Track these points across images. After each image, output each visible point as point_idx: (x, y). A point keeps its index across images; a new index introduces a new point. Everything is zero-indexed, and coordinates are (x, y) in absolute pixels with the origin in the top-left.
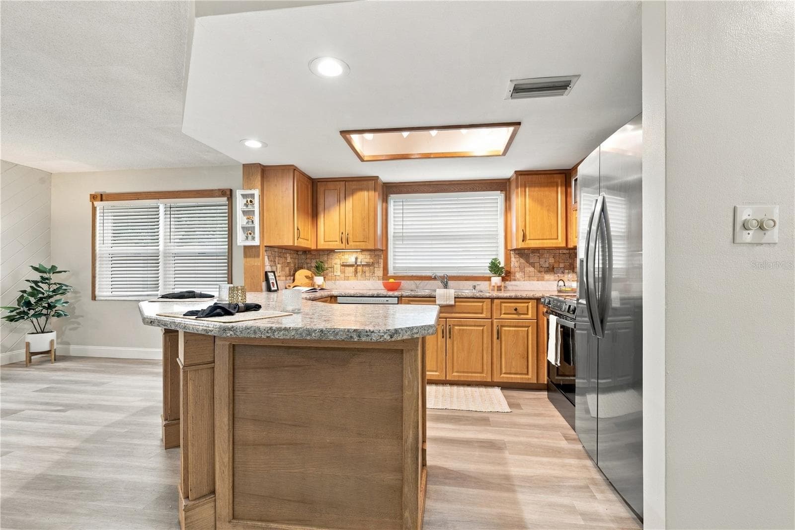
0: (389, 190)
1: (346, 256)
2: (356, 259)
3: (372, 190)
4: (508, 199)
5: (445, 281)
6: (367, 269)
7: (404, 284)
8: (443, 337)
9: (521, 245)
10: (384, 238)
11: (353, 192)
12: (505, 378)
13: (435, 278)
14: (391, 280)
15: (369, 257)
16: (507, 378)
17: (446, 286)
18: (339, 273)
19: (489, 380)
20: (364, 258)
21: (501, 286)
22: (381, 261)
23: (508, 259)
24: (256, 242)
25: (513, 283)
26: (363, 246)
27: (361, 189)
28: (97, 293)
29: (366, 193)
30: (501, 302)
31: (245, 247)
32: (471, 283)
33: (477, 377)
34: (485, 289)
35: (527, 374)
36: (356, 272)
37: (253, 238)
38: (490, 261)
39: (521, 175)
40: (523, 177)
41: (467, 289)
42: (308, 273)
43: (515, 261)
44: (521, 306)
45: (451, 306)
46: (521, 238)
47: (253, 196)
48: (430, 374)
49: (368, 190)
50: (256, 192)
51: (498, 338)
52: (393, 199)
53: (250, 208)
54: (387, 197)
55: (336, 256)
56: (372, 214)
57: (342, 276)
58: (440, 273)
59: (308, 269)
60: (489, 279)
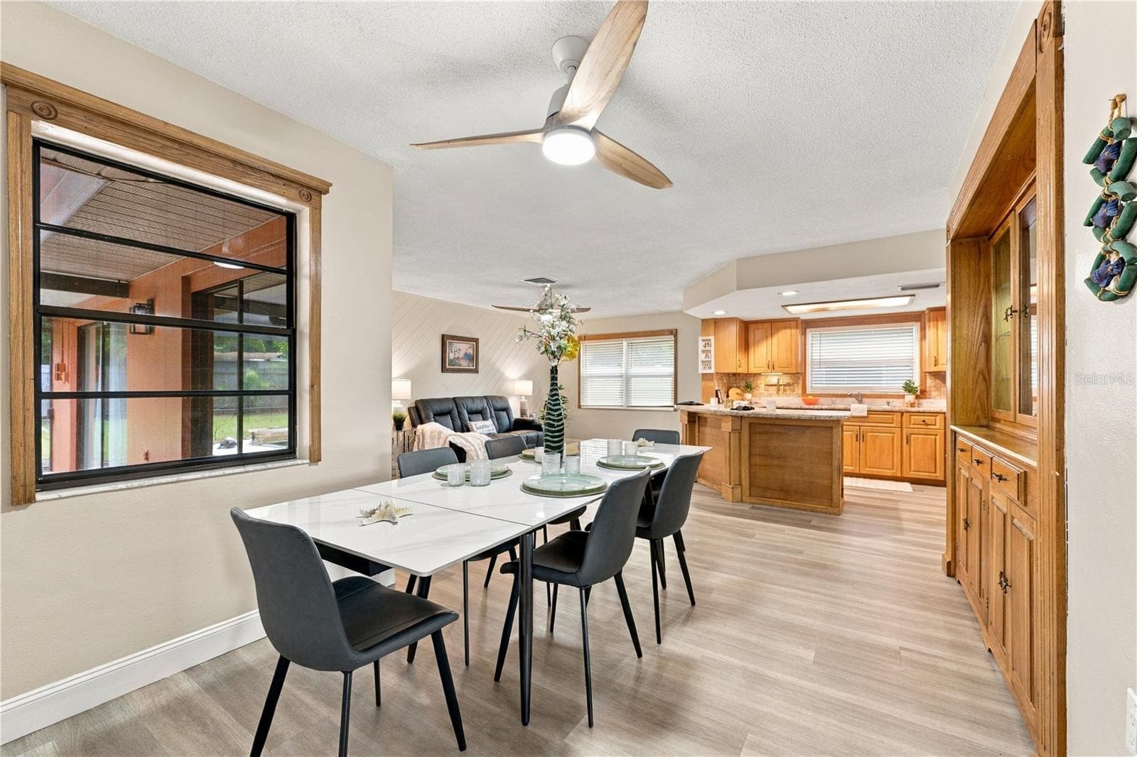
0: (807, 325)
1: (769, 378)
2: (779, 380)
3: (794, 328)
4: (923, 329)
5: (860, 398)
6: (788, 388)
7: (821, 400)
8: (857, 440)
9: (934, 369)
10: (803, 364)
11: (778, 330)
12: (913, 475)
13: (850, 396)
14: (811, 397)
15: (789, 378)
16: (917, 475)
17: (860, 402)
18: (763, 391)
19: (899, 475)
20: (785, 380)
21: (914, 403)
22: (800, 382)
23: (923, 381)
24: (712, 371)
25: (927, 400)
26: (786, 370)
27: (785, 328)
28: (582, 404)
29: (788, 331)
30: (911, 415)
31: (703, 374)
32: (885, 400)
33: (889, 473)
34: (898, 405)
35: (935, 472)
36: (779, 390)
37: (710, 368)
38: (904, 382)
39: (932, 311)
40: (935, 313)
41: (881, 405)
42: (739, 391)
43: (930, 382)
44: (929, 419)
45: (865, 417)
46: (933, 363)
47: (710, 340)
48: (847, 468)
49: (791, 328)
50: (712, 338)
51: (907, 443)
52: (810, 332)
53: (707, 348)
54: (805, 331)
55: (762, 378)
56: (794, 346)
57: (766, 393)
58: (854, 392)
59: (738, 387)
60: (903, 397)
